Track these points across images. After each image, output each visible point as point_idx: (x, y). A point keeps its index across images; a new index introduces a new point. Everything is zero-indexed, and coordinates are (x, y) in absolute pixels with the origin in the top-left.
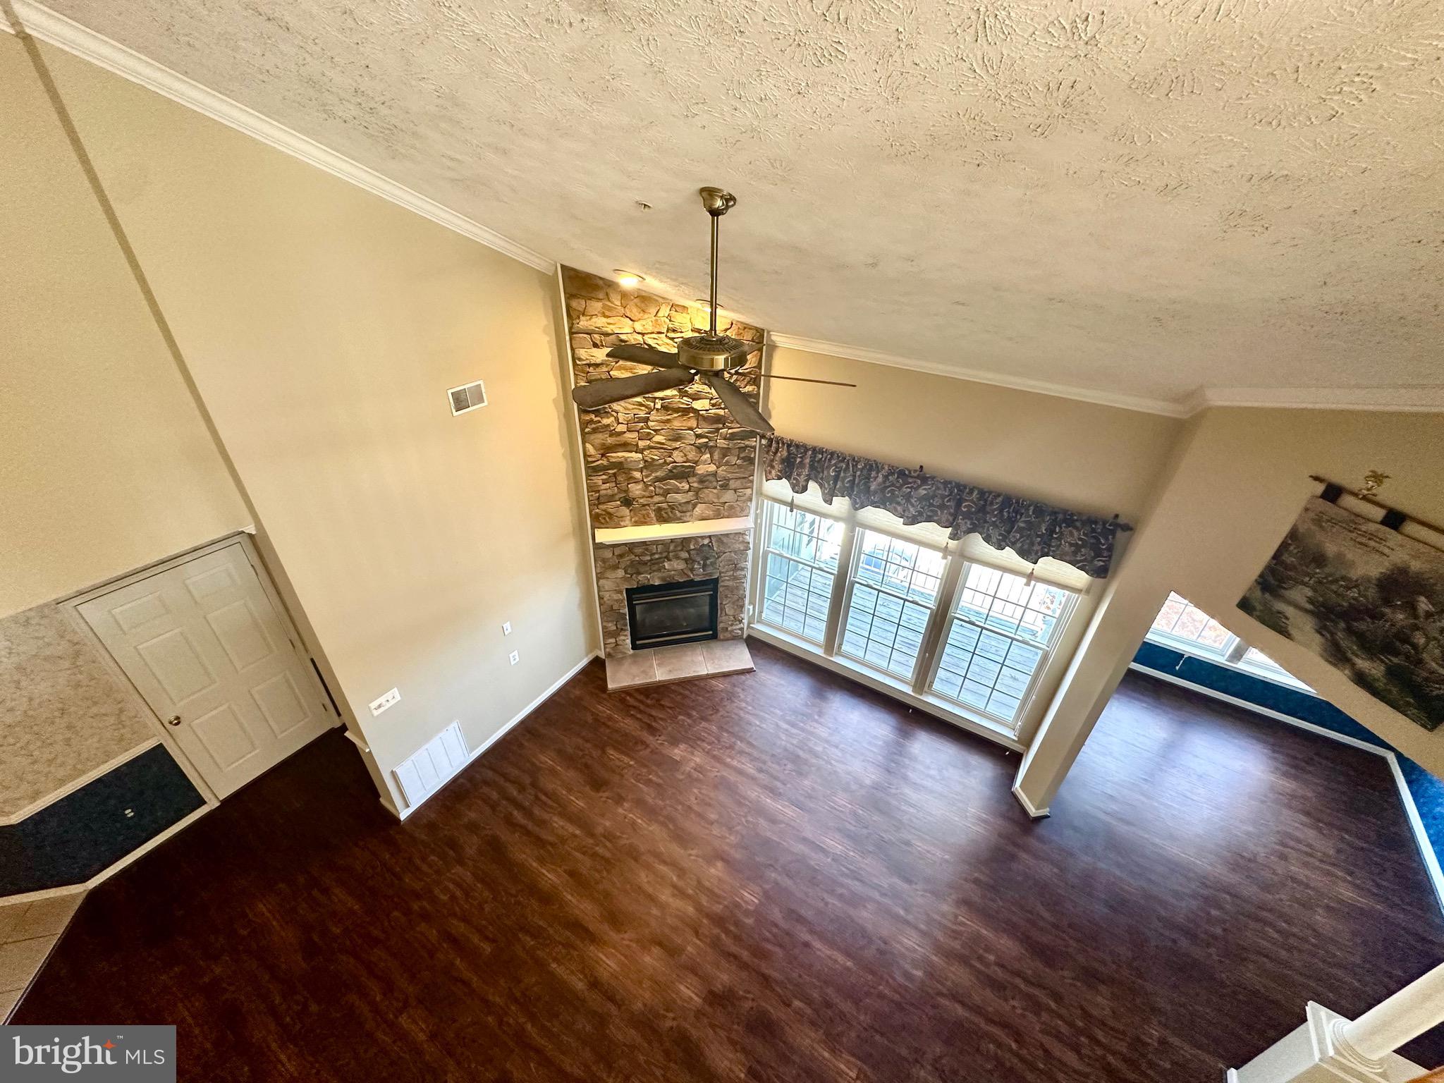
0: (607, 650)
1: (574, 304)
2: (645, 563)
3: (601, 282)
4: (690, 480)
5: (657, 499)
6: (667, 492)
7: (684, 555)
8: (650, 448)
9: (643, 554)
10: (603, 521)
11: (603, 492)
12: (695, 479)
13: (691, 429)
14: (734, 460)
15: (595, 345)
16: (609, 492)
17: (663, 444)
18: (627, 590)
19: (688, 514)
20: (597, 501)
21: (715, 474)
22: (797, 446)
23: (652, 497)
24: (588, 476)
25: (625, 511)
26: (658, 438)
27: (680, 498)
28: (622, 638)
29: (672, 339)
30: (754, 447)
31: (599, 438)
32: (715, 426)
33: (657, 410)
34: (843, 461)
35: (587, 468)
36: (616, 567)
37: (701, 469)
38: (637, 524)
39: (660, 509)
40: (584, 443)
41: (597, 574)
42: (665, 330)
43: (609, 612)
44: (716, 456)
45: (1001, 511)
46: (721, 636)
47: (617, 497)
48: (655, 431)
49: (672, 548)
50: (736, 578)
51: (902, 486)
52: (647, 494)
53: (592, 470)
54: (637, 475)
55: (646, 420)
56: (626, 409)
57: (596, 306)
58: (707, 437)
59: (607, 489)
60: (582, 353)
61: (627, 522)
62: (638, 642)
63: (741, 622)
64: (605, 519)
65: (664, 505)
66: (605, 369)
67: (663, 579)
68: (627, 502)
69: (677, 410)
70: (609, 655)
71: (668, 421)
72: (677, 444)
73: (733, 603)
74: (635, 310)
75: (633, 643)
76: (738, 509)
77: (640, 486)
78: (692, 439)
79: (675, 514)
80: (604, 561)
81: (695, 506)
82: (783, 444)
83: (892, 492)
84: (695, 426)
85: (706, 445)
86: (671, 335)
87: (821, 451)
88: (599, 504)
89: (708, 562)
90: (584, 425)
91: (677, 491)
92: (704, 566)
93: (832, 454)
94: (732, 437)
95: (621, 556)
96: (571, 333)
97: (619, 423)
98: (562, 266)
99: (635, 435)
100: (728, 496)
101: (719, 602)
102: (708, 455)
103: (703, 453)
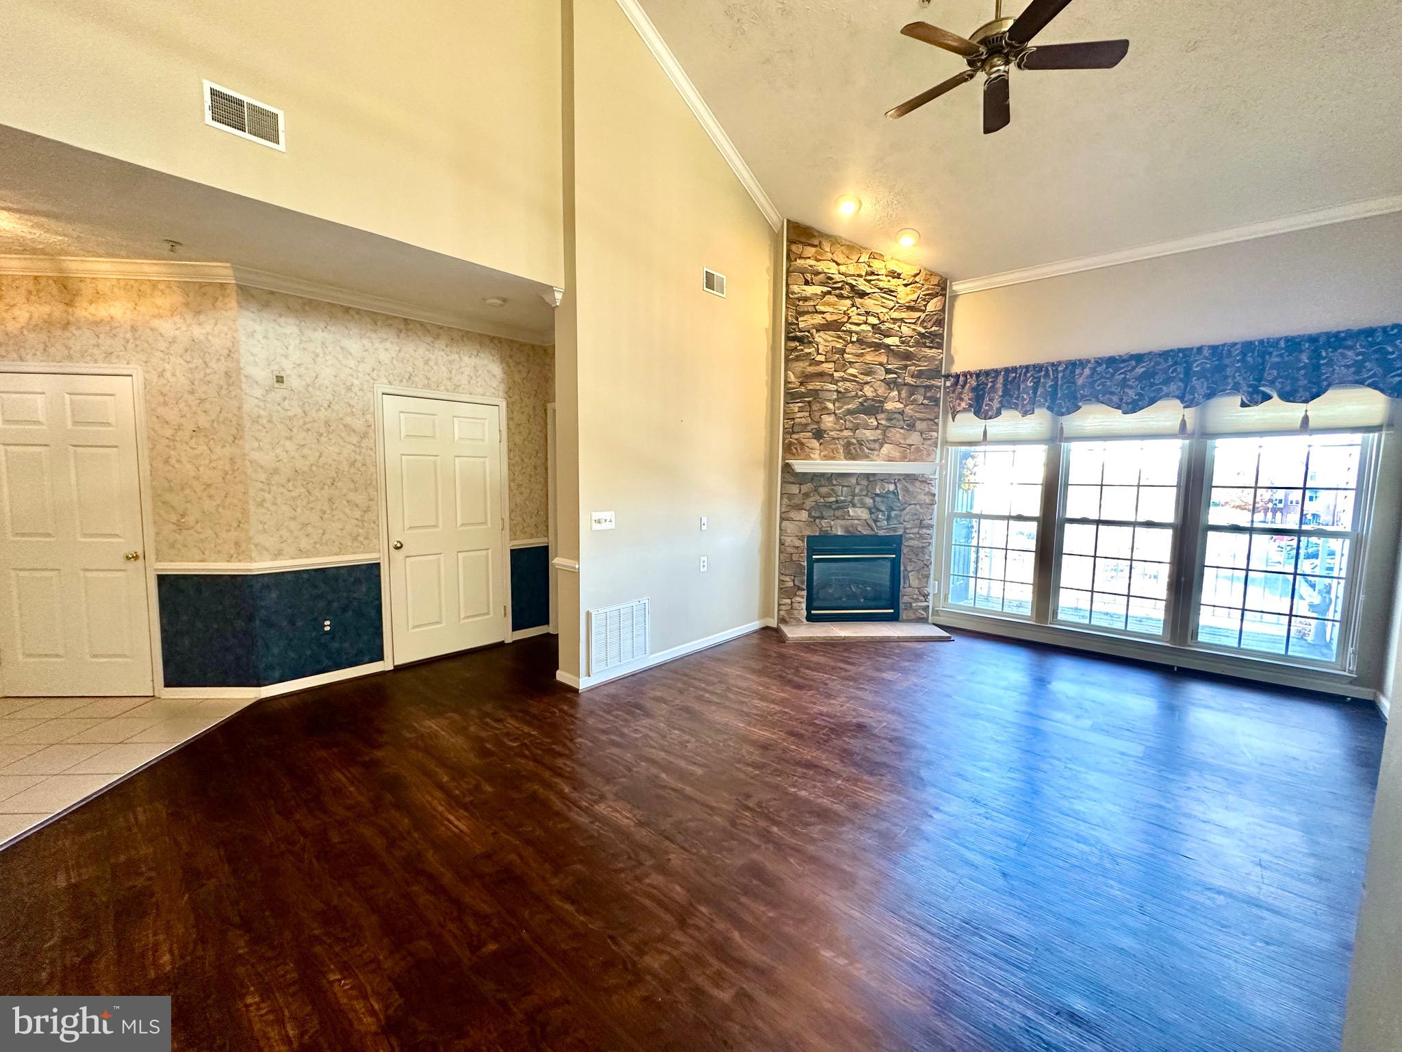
0: (782, 613)
1: (794, 248)
2: (829, 506)
3: (816, 234)
4: (879, 417)
5: (846, 433)
6: (855, 428)
7: (869, 501)
8: (844, 379)
9: (829, 495)
10: (794, 451)
11: (798, 420)
12: (883, 416)
13: (881, 364)
14: (920, 399)
15: (807, 283)
16: (803, 421)
17: (855, 376)
18: (809, 537)
19: (876, 453)
20: (789, 431)
21: (902, 413)
22: (987, 373)
23: (841, 431)
24: (786, 403)
25: (815, 443)
26: (852, 371)
27: (869, 434)
28: (798, 599)
29: (869, 281)
30: (939, 388)
31: (800, 366)
32: (903, 363)
33: (854, 342)
34: (1040, 371)
35: (786, 394)
36: (799, 508)
37: (889, 406)
38: (826, 457)
39: (849, 444)
40: (786, 370)
41: (782, 513)
42: (864, 274)
43: (787, 561)
44: (904, 395)
45: (1243, 360)
46: (904, 615)
47: (809, 428)
48: (850, 363)
49: (857, 491)
50: (921, 537)
51: (1113, 375)
52: (838, 427)
53: (791, 396)
54: (830, 405)
55: (843, 352)
56: (826, 341)
57: (810, 251)
58: (896, 373)
59: (801, 417)
60: (795, 288)
61: (816, 456)
62: (813, 612)
63: (926, 596)
64: (796, 448)
65: (854, 441)
66: (812, 303)
67: (846, 529)
68: (819, 434)
69: (871, 345)
70: (783, 620)
71: (862, 355)
72: (868, 379)
73: (918, 571)
74: (841, 256)
75: (809, 609)
76: (925, 452)
77: (831, 418)
78: (881, 373)
79: (863, 451)
80: (791, 496)
81: (881, 446)
82: (971, 376)
83: (1103, 384)
84: (885, 361)
85: (894, 382)
86: (869, 278)
87: (1014, 369)
88: (794, 433)
89: (893, 514)
90: (789, 351)
91: (867, 427)
92: (889, 518)
93: (1027, 367)
94: (920, 375)
95: (807, 495)
96: (788, 272)
97: (818, 354)
98: (788, 221)
99: (831, 365)
100: (915, 438)
101: (902, 568)
102: (896, 393)
103: (892, 390)
